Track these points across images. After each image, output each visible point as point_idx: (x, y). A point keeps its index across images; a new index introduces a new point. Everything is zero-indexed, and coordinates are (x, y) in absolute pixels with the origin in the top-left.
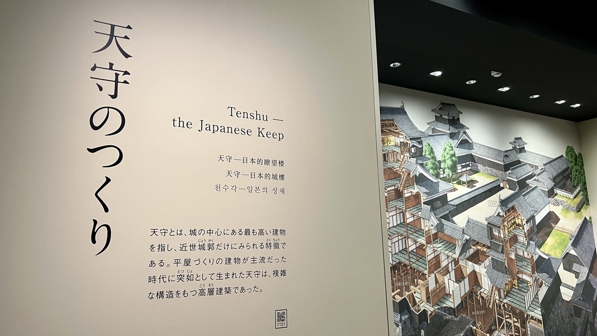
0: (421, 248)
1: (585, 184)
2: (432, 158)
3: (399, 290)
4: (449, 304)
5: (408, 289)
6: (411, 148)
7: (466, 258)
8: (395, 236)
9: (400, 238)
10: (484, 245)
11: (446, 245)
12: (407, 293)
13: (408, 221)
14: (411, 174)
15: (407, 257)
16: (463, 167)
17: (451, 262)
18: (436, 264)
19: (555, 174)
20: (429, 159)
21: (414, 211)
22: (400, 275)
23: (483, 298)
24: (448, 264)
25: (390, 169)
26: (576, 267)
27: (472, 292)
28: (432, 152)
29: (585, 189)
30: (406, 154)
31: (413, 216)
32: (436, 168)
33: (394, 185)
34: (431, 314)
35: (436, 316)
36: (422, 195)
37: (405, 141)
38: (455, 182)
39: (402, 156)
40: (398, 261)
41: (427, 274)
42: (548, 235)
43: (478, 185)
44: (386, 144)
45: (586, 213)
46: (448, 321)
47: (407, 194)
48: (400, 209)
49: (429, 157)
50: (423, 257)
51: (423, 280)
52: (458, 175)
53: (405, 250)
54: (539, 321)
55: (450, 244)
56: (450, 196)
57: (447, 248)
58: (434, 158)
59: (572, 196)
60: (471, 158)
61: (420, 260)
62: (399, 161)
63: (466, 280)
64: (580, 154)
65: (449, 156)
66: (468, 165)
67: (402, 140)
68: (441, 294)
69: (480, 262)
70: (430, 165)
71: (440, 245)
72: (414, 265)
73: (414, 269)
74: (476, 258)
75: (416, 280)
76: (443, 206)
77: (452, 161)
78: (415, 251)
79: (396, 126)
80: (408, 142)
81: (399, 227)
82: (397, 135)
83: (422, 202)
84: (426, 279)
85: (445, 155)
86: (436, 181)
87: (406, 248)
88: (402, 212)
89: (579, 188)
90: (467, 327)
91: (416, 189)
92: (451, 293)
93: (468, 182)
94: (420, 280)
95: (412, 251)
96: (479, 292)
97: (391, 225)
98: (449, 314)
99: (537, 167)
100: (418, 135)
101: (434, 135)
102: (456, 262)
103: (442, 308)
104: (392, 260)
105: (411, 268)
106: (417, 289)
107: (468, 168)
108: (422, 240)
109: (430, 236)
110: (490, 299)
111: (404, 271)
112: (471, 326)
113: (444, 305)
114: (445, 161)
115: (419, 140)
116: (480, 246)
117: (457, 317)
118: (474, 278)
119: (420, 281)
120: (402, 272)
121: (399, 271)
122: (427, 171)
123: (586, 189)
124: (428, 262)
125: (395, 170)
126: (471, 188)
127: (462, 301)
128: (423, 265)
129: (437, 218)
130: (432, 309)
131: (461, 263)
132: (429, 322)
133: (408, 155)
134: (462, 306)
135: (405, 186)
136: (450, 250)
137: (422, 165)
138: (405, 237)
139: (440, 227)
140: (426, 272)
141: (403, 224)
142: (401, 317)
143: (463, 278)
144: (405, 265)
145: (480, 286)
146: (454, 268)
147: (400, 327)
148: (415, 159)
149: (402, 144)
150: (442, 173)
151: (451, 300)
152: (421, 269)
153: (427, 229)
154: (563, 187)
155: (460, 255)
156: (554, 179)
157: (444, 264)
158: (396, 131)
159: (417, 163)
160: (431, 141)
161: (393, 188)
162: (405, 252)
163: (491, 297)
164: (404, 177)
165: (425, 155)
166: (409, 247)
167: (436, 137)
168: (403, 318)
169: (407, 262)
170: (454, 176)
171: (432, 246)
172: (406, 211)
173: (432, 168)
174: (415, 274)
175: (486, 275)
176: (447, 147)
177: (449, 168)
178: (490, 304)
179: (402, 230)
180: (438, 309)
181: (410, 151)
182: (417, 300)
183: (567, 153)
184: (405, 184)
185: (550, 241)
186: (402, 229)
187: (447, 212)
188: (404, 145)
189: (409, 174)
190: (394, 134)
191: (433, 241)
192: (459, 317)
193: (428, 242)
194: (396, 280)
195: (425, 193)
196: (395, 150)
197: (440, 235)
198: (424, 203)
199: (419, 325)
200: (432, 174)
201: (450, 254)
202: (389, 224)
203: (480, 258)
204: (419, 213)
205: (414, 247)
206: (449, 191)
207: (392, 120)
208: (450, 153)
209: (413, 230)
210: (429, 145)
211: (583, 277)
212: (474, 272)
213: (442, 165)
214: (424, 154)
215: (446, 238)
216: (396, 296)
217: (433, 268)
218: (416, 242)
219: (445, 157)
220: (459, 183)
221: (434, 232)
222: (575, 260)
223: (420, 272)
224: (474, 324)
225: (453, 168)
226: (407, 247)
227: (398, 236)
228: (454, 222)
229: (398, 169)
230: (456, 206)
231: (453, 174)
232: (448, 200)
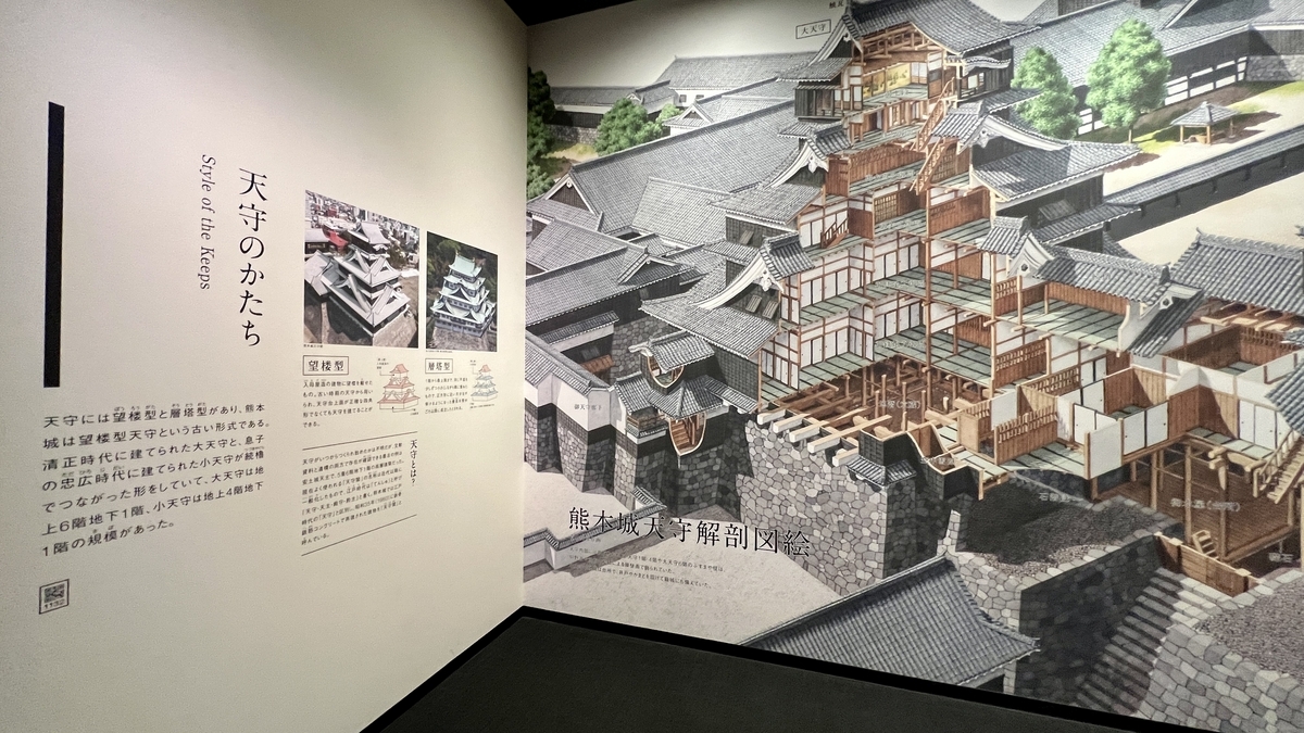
0: (977, 322)
2: (1050, 85)
3: (888, 417)
4: (1071, 464)
5: (916, 415)
6: (967, 77)
7: (1162, 351)
8: (890, 298)
9: (903, 302)
10: (1275, 315)
11: (1077, 316)
12: (912, 426)
13: (935, 263)
14: (959, 144)
15: (921, 345)
16: (1193, 83)
17: (1094, 361)
18: (1031, 361)
20: (1034, 92)
21: (960, 237)
22: (895, 384)
23: (1235, 468)
24: (1079, 366)
25: (890, 145)
27: (1179, 446)
28: (1051, 66)
30: (944, 100)
31: (956, 250)
32: (1063, 112)
33: (899, 184)
34: (989, 482)
35: (1004, 492)
36: (993, 192)
37: (946, 65)
38: (1150, 136)
39: (931, 107)
40: (892, 354)
41: (990, 387)
43: (1267, 129)
44: (881, 89)
46: (1059, 506)
47: (937, 197)
48: (909, 237)
49: (1036, 86)
50: (978, 345)
51: (971, 401)
52: (1169, 112)
53: (920, 329)
55: (1101, 312)
56: (1112, 183)
57: (1078, 325)
58: (1059, 84)
60: (1256, 44)
61: (966, 354)
62: (919, 120)
63: (1158, 416)
65: (1127, 64)
66: (1232, 71)
67: (933, 67)
68: (1039, 439)
69: (1239, 365)
70: (1036, 105)
71: (1052, 316)
72: (944, 365)
73: (944, 374)
74: (1222, 351)
75: (946, 399)
76: (1079, 211)
77: (1144, 74)
78: (951, 331)
79: (917, 35)
80: (958, 65)
81: (903, 280)
82: (917, 57)
83: (993, 210)
84: (983, 399)
85: (1112, 63)
86: (1059, 147)
87: (921, 325)
88: (919, 243)
90: (1140, 534)
91: (974, 180)
92: (1080, 438)
93: (1215, 126)
94: (959, 400)
95: (941, 332)
96: (1217, 450)
97: (879, 275)
98: (1063, 491)
100: (996, 37)
101: (1064, 20)
102: (1114, 361)
103: (1037, 472)
104: (874, 353)
105: (933, 371)
106: (946, 419)
107: (1231, 80)
108: (984, 307)
109: (1015, 295)
110: (1279, 475)
111: (910, 376)
112: (1159, 534)
113: (1047, 467)
114: (1105, 84)
115: (1003, 50)
116: (1251, 316)
117: (1097, 501)
118: (1204, 411)
119: (960, 403)
120: (902, 379)
121: (892, 374)
122: (1026, 127)
124: (997, 358)
125: (903, 145)
126: (1234, 140)
127: (1126, 468)
128: (976, 366)
129: (1047, 248)
130: (998, 471)
131: (1137, 364)
132: (981, 497)
133: (955, 98)
134: (1131, 475)
135: (935, 178)
136: (1093, 328)
137: (1004, 115)
138: (921, 302)
139: (1060, 271)
140: (987, 382)
141: (921, 270)
142: (887, 473)
143: (1141, 402)
144: (914, 364)
145: (1227, 433)
146: (1101, 374)
147: (886, 495)
148: (981, 103)
149: (935, 76)
150: (1089, 118)
151: (1079, 456)
152: (965, 373)
153: (1001, 278)
155: (1142, 339)
157: (1058, 364)
158: (916, 48)
159: (984, 112)
160: (1051, 42)
161: (895, 189)
162: (915, 335)
163: (1282, 468)
164: (933, 157)
165: (1021, 84)
166: (930, 323)
167: (1075, 21)
168: (895, 476)
169: (923, 359)
170: (1145, 120)
171: (1016, 320)
172: (930, 241)
173: (1044, 115)
174: (946, 386)
175: (1268, 402)
176: (1127, 39)
177: (1120, 100)
178: (1271, 488)
179: (915, 286)
180: (1020, 472)
181: (960, 86)
182: (945, 444)
184: (935, 174)
186: (911, 282)
187: (1096, 227)
188: (942, 75)
189: (954, 146)
190: (908, 57)
191: (1024, 306)
192: (1107, 503)
193: (1006, 306)
194: (880, 395)
195: (1009, 186)
196: (909, 96)
197: (1053, 290)
198: (1000, 213)
199: (947, 497)
200: (1045, 133)
201: (1092, 340)
202: (871, 273)
203: (1245, 354)
204: (977, 240)
205: (951, 321)
206: (1113, 168)
207: (906, 24)
208: (1135, 53)
209: (950, 284)
210: (1041, 52)
212: (1205, 395)
213: (1092, 98)
214: (1013, 83)
215: (1082, 299)
216: (880, 427)
217: (1012, 374)
218: (957, 311)
219: (1108, 70)
220: (1172, 135)
221: (1029, 284)
223: (964, 381)
224: (1177, 530)
225: (1149, 93)
226: (926, 322)
227: (898, 299)
228: (1124, 253)
229: (915, 141)
230: (1141, 205)
231: (1138, 115)
232: (1106, 192)
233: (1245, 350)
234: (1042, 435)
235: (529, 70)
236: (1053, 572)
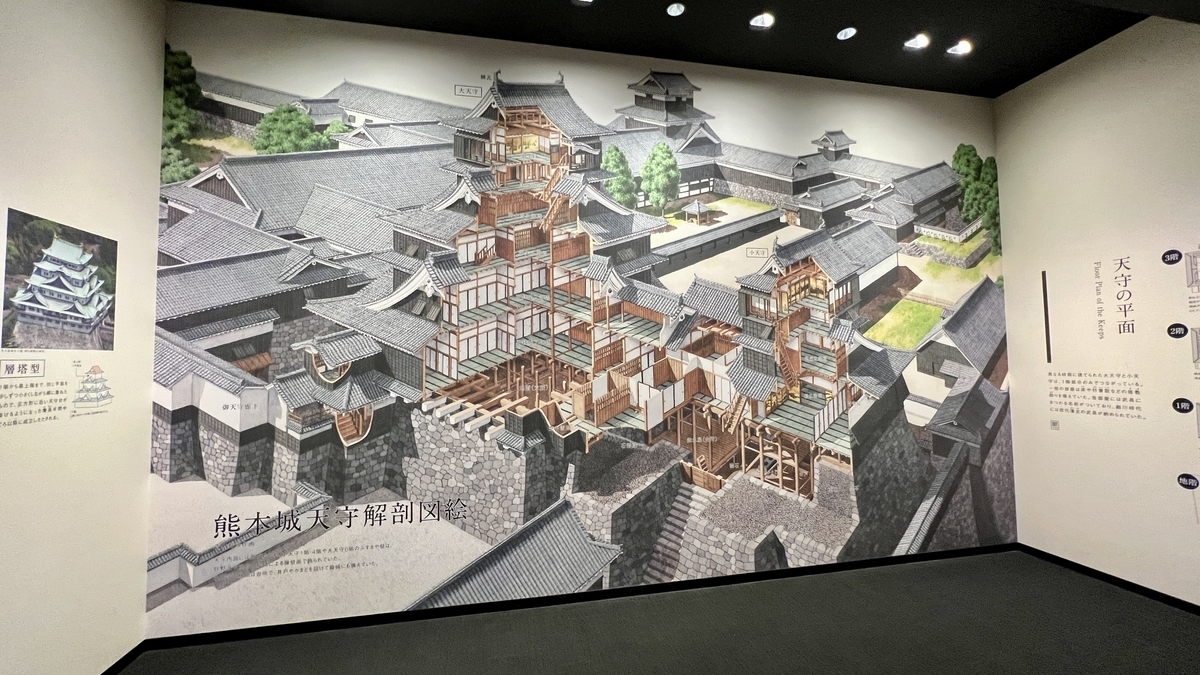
0: (583, 327)
1: (995, 215)
2: (622, 172)
3: (525, 398)
4: (637, 423)
5: (545, 396)
6: (575, 155)
7: (682, 346)
8: (526, 308)
9: (535, 311)
10: (728, 326)
11: (639, 324)
12: (543, 403)
13: (557, 283)
14: (571, 201)
15: (548, 343)
16: (692, 188)
17: (648, 354)
18: (613, 355)
19: (920, 197)
20: (613, 175)
21: (572, 266)
22: (530, 372)
23: (714, 416)
24: (640, 357)
25: (524, 193)
26: (948, 367)
27: (690, 406)
28: (622, 160)
29: (994, 223)
30: (561, 168)
31: (570, 275)
32: (629, 191)
33: (532, 222)
34: (592, 439)
35: (604, 445)
36: (591, 237)
37: (562, 144)
38: (672, 215)
39: (553, 171)
40: (528, 350)
41: (591, 372)
42: (887, 309)
43: (723, 220)
44: (519, 150)
45: (987, 270)
46: (628, 452)
47: (558, 236)
48: (539, 263)
49: (615, 171)
50: (584, 343)
51: (580, 383)
52: (680, 202)
53: (547, 331)
54: (844, 458)
55: (650, 322)
56: (656, 241)
57: (639, 330)
58: (626, 173)
59: (957, 239)
60: (716, 172)
61: (577, 350)
62: (545, 179)
63: (680, 386)
64: (992, 161)
65: (661, 168)
66: (707, 185)
67: (554, 142)
68: (620, 407)
69: (714, 355)
70: (615, 184)
71: (625, 324)
72: (563, 358)
73: (563, 364)
74: (705, 347)
75: (564, 382)
76: (639, 256)
77: (669, 177)
78: (567, 333)
79: (543, 117)
80: (569, 145)
81: (535, 294)
82: (543, 132)
83: (592, 252)
84: (587, 381)
85: (653, 167)
86: (628, 214)
87: (548, 328)
88: (546, 268)
89: (979, 224)
90: (673, 463)
91: (579, 228)
92: (642, 405)
93: (703, 215)
94: (573, 382)
95: (561, 333)
96: (707, 406)
97: (518, 290)
98: (634, 440)
99: (875, 186)
100: (592, 132)
101: (629, 132)
102: (659, 353)
103: (619, 429)
104: (516, 349)
105: (556, 362)
106: (565, 397)
107: (706, 190)
108: (586, 316)
109: (605, 308)
110: (732, 418)
111: (540, 366)
112: (682, 461)
113: (625, 425)
114: (650, 178)
115: (595, 141)
116: (718, 327)
117: (652, 445)
118: (699, 383)
119: (574, 385)
120: (535, 369)
121: (528, 365)
122: (609, 196)
123: (996, 225)
124: (596, 352)
125: (534, 195)
126: (709, 225)
127: (665, 421)
128: (583, 358)
129: (622, 278)
130: (597, 431)
131: (669, 355)
132: (587, 451)
133: (567, 168)
134: (667, 427)
135: (556, 222)
136: (647, 333)
137: (597, 186)
138: (547, 311)
139: (629, 294)
140: (589, 369)
141: (546, 288)
142: (525, 441)
143: (672, 380)
144: (543, 357)
145: (710, 396)
146: (652, 362)
147: (524, 458)
148: (583, 175)
149: (554, 150)
150: (642, 198)
151: (641, 416)
152: (576, 363)
153: (597, 297)
154: (940, 221)
155: (671, 341)
156: (917, 208)
157: (629, 357)
158: (543, 126)
159: (585, 182)
160: (623, 143)
161: (529, 226)
162: (544, 336)
163: (733, 414)
164: (554, 207)
165: (606, 167)
166: (554, 327)
167: (635, 135)
168: (531, 443)
169: (548, 353)
170: (670, 205)
171: (606, 326)
172: (553, 267)
173: (619, 191)
174: (564, 373)
175: (726, 376)
176: (660, 153)
177: (658, 190)
178: (729, 426)
179: (543, 299)
180: (610, 431)
181: (571, 161)
182: (564, 415)
183: (957, 159)
184: (556, 218)
185: (890, 319)
186: (541, 296)
187: (648, 267)
188: (559, 150)
189: (567, 202)
190: (535, 131)
191: (610, 317)
192: (657, 445)
193: (600, 317)
194: (520, 382)
195: (601, 234)
196: (538, 160)
197: (626, 307)
198: (595, 252)
199: (565, 455)
200: (619, 202)
201: (647, 340)
202: (513, 287)
203: (717, 349)
204: (583, 270)
205: (566, 326)
206: (655, 231)
207: (536, 107)
208: (664, 162)
209: (566, 299)
210: (617, 150)
211: (965, 386)
212: (700, 372)
213: (644, 185)
214: (602, 166)
215: (641, 313)
216: (520, 407)
217: (604, 363)
218: (571, 319)
219: (652, 170)
220: (681, 216)
221: (613, 301)
222: (952, 354)
223: (576, 369)
224: (690, 458)
225: (670, 190)
226: (551, 326)
227: (532, 308)
228: (661, 286)
229: (542, 193)
230: (669, 257)
231: (667, 201)
232: (652, 247)
233: (717, 346)
234: (620, 404)
235: (167, 47)
236: (630, 496)
